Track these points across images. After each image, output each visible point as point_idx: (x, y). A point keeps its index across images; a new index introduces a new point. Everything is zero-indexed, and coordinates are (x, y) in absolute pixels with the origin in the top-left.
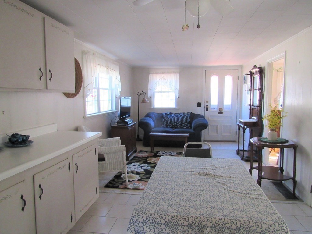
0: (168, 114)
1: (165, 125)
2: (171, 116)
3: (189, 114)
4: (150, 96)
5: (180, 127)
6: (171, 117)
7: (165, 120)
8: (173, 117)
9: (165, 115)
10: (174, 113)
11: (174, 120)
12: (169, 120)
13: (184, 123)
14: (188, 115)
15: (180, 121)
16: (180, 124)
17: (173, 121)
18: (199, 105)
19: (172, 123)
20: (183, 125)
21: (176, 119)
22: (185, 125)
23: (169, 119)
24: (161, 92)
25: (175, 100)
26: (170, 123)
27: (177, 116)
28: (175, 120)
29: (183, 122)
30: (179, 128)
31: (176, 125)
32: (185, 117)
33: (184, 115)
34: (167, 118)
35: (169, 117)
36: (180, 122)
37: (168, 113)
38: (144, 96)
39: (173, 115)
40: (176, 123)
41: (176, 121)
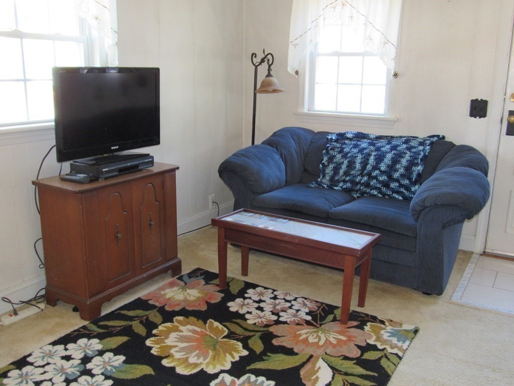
0: (350, 139)
1: (328, 178)
2: (356, 146)
3: (428, 142)
4: (297, 68)
5: (380, 192)
6: (356, 150)
7: (331, 159)
8: (364, 149)
9: (336, 141)
10: (372, 136)
11: (365, 163)
12: (346, 162)
13: (397, 180)
14: (421, 148)
15: (383, 167)
16: (380, 182)
17: (358, 166)
18: (479, 109)
19: (353, 172)
20: (394, 185)
21: (372, 160)
22: (401, 185)
23: (345, 156)
24: (338, 54)
25: (386, 85)
26: (346, 173)
27: (378, 149)
28: (367, 164)
29: (396, 175)
30: (374, 196)
31: (367, 185)
32: (407, 157)
33: (404, 146)
34: (341, 151)
35: (346, 150)
36: (382, 173)
37: (349, 136)
38: (270, 66)
39: (364, 144)
40: (369, 175)
41: (369, 167)
